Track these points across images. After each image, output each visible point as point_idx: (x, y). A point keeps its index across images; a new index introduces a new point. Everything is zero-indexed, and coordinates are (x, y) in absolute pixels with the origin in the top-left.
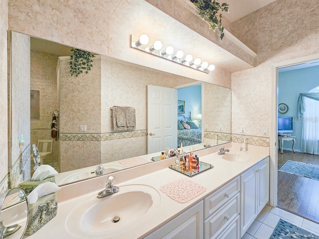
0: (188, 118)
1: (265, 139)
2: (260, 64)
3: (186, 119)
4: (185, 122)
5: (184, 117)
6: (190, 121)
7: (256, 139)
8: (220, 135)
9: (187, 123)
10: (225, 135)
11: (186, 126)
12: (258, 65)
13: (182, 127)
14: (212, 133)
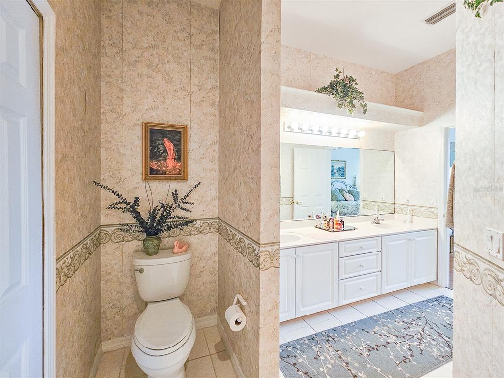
0: (351, 186)
1: (432, 210)
2: (427, 123)
3: (348, 187)
4: (347, 191)
5: (345, 184)
6: (355, 190)
7: (422, 209)
8: (381, 205)
9: (349, 192)
10: (388, 205)
11: (348, 196)
12: (425, 125)
13: (340, 197)
14: (372, 203)
